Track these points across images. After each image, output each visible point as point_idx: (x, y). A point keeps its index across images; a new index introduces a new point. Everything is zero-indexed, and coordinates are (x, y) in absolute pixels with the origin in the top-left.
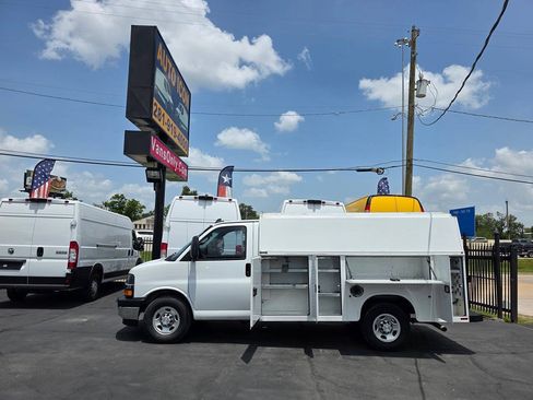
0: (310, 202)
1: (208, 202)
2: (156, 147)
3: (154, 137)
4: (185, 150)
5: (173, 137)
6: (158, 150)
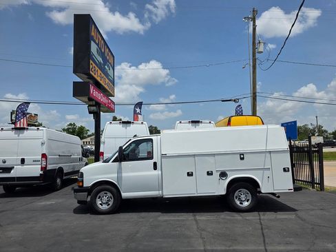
0: (193, 122)
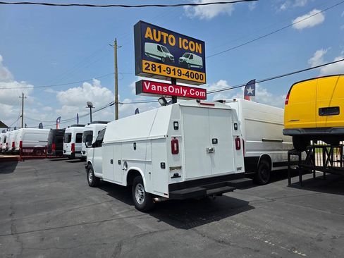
2: (150, 87)
3: (147, 82)
4: (199, 80)
5: (177, 76)
6: (154, 88)
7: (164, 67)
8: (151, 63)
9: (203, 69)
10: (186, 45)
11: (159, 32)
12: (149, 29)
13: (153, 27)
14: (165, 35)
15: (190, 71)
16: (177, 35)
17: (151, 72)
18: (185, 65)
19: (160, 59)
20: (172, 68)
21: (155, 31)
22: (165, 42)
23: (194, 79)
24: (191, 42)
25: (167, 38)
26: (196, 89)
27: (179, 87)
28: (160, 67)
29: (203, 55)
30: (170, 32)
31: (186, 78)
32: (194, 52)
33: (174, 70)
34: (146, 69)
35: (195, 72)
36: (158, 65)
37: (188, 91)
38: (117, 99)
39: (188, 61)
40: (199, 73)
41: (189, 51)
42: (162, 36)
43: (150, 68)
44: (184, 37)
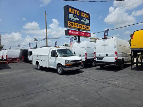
1: (106, 39)
2: (71, 32)
3: (70, 30)
4: (88, 29)
5: (80, 28)
6: (72, 33)
7: (76, 24)
8: (71, 22)
9: (89, 25)
10: (83, 15)
11: (74, 10)
12: (70, 8)
13: (72, 8)
14: (76, 11)
15: (85, 26)
16: (80, 11)
17: (71, 26)
18: (83, 23)
19: (74, 21)
20: (78, 24)
21: (72, 9)
22: (76, 14)
23: (86, 29)
24: (85, 14)
25: (77, 12)
26: (87, 33)
27: (81, 32)
28: (74, 24)
29: (89, 19)
30: (77, 10)
31: (83, 28)
32: (86, 18)
33: (79, 25)
34: (69, 25)
35: (86, 26)
36: (73, 23)
37: (84, 34)
38: (47, 37)
39: (84, 21)
40: (88, 26)
41: (84, 17)
42: (75, 11)
43: (71, 24)
44: (82, 12)
